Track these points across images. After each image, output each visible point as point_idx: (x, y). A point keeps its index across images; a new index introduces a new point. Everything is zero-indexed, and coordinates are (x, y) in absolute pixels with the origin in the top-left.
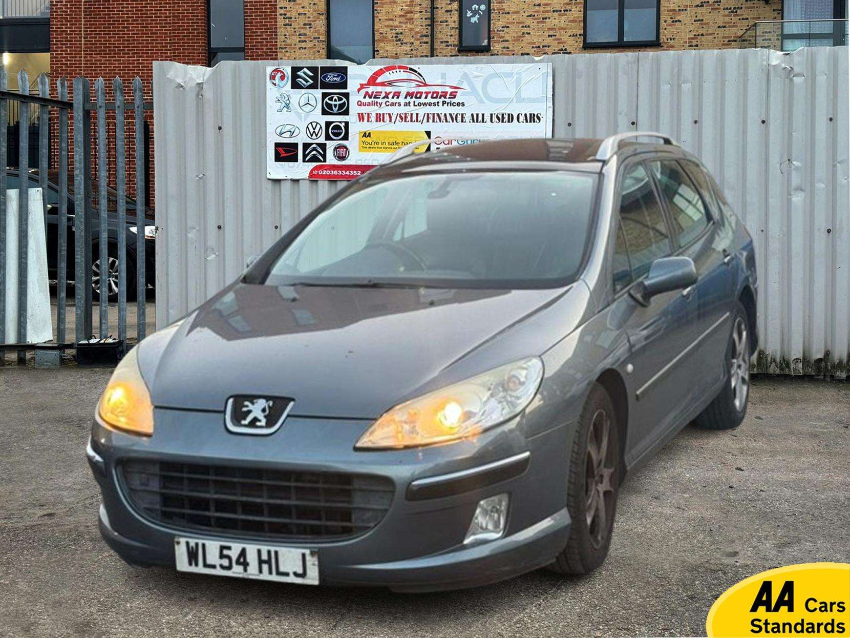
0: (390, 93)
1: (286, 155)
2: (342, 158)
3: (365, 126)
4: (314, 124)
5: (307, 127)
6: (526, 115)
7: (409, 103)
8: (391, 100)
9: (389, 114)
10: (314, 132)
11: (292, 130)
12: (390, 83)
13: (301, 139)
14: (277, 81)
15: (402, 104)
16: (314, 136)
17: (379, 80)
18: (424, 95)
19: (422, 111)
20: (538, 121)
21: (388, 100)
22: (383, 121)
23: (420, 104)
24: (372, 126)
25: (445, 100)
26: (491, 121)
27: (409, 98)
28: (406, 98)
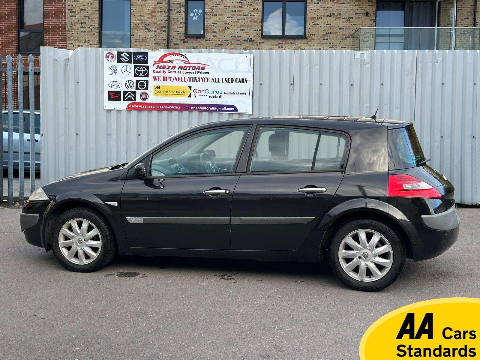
0: (170, 66)
1: (114, 97)
2: (145, 99)
3: (157, 83)
4: (130, 82)
5: (126, 83)
6: (240, 79)
7: (180, 72)
8: (170, 70)
9: (170, 77)
10: (130, 85)
11: (118, 84)
12: (170, 62)
13: (122, 89)
14: (110, 58)
15: (177, 72)
16: (130, 88)
17: (165, 60)
18: (188, 68)
19: (187, 76)
20: (246, 82)
21: (169, 70)
22: (167, 81)
23: (186, 73)
24: (161, 83)
25: (199, 71)
26: (222, 82)
27: (180, 69)
28: (179, 69)
